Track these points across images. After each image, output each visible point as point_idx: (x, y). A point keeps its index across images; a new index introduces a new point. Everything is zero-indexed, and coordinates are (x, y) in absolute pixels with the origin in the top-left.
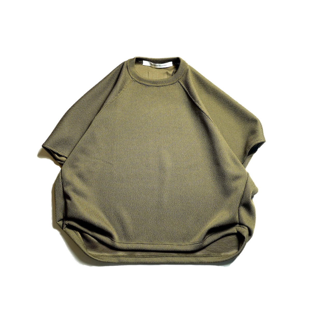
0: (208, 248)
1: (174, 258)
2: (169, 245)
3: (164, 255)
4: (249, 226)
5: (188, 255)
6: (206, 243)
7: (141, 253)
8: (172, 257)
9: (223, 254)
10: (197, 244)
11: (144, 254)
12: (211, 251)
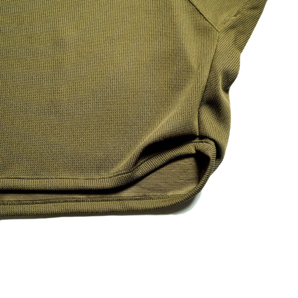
0: (143, 183)
1: (79, 203)
2: (71, 180)
3: (61, 198)
4: (218, 139)
5: (106, 197)
6: (139, 173)
7: (15, 195)
8: (76, 201)
9: (170, 194)
10: (122, 174)
11: (22, 197)
12: (149, 189)
